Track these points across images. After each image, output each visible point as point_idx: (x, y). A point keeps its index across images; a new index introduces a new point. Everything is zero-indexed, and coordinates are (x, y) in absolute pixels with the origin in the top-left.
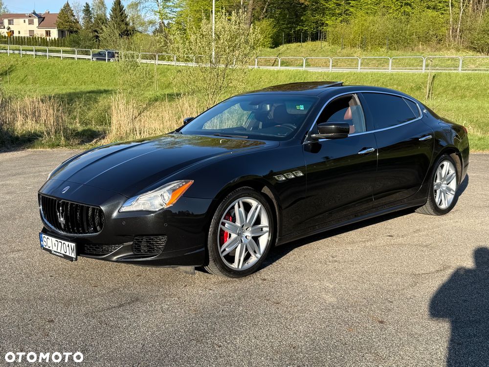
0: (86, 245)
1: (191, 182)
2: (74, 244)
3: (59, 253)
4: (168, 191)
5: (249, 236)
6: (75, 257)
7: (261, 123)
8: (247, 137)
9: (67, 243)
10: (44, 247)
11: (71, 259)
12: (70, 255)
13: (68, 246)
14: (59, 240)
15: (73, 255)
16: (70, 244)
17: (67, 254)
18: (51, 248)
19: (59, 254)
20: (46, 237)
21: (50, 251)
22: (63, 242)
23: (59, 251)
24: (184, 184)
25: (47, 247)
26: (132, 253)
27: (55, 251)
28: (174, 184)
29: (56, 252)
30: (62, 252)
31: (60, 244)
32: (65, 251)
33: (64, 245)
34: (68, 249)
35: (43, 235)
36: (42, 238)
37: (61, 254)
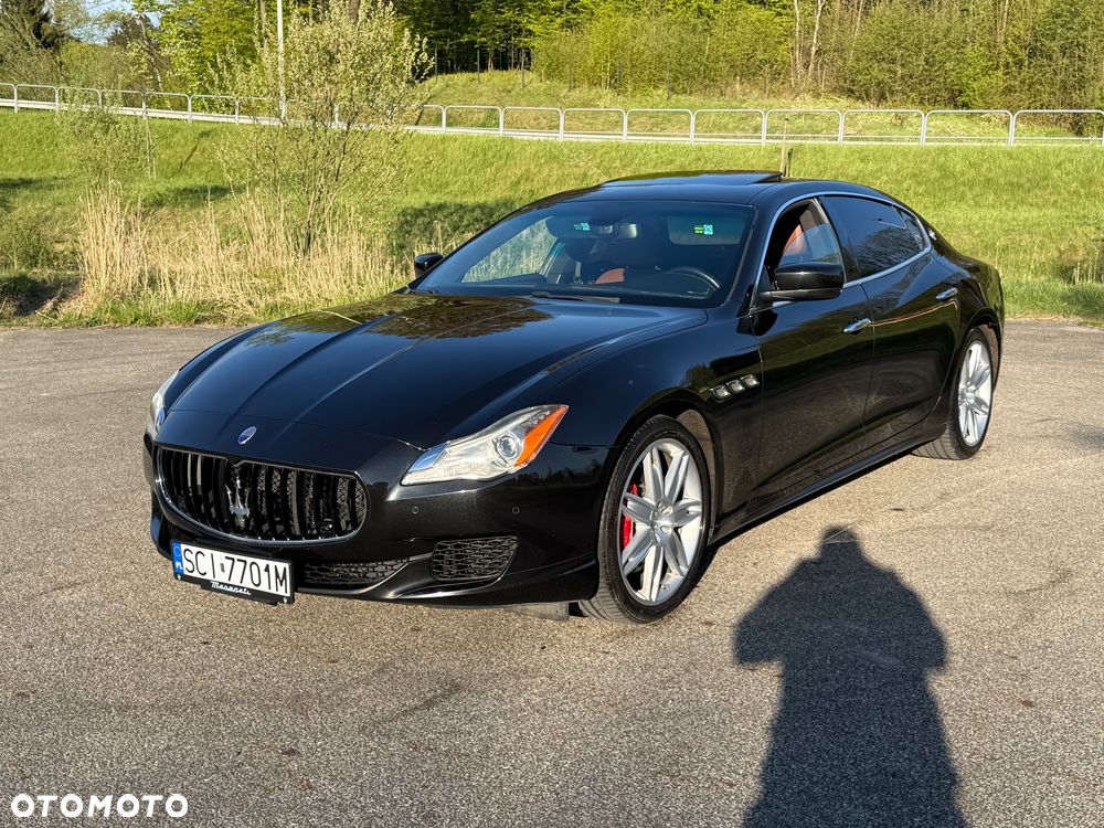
0: (308, 565)
1: (563, 409)
2: (287, 565)
3: (234, 586)
4: (515, 430)
5: (668, 527)
6: (288, 595)
7: (579, 265)
8: (618, 300)
9: (262, 563)
10: (186, 573)
11: (274, 600)
12: (273, 591)
13: (267, 569)
14: (236, 557)
15: (283, 591)
16: (272, 564)
17: (264, 588)
18: (209, 577)
19: (236, 590)
20: (195, 549)
21: (206, 585)
22: (249, 560)
23: (235, 580)
24: (547, 413)
25: (195, 574)
26: (431, 579)
27: (220, 583)
28: (524, 417)
29: (224, 584)
30: (247, 583)
31: (239, 566)
32: (257, 583)
33: (254, 567)
34: (264, 575)
35: (184, 547)
36: (179, 552)
37: (243, 588)
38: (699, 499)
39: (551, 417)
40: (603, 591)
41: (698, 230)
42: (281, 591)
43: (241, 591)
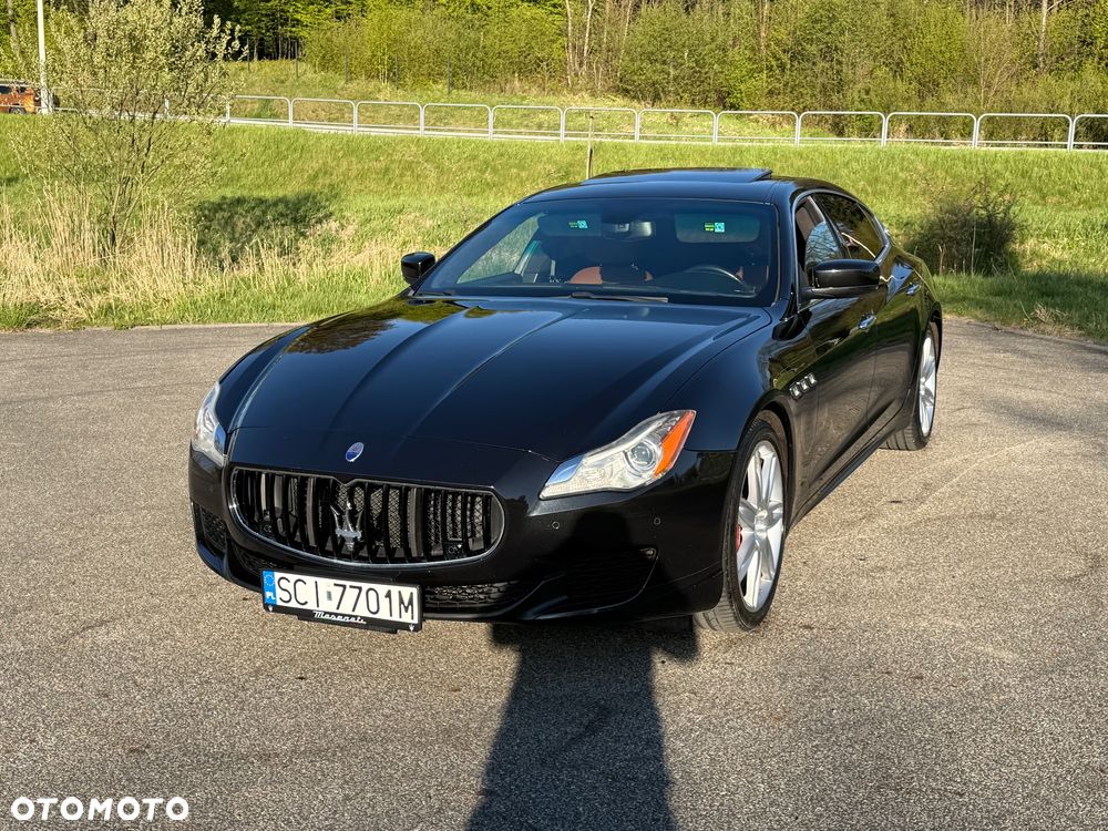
1: (691, 415)
2: (415, 591)
3: (344, 615)
4: (650, 436)
5: (761, 531)
6: (416, 621)
9: (382, 589)
10: (279, 603)
11: (393, 627)
12: (395, 618)
13: (388, 595)
14: (348, 583)
15: (410, 617)
16: (395, 589)
17: (384, 615)
18: (311, 606)
19: (347, 619)
20: (293, 577)
21: (306, 615)
22: (365, 586)
23: (346, 608)
25: (293, 604)
27: (326, 613)
29: (331, 614)
30: (362, 611)
31: (351, 594)
32: (374, 610)
33: (372, 593)
34: (384, 602)
35: (278, 575)
36: (272, 581)
37: (356, 617)
38: (781, 502)
39: (683, 422)
40: (724, 600)
41: (708, 227)
42: (406, 618)
43: (353, 620)
